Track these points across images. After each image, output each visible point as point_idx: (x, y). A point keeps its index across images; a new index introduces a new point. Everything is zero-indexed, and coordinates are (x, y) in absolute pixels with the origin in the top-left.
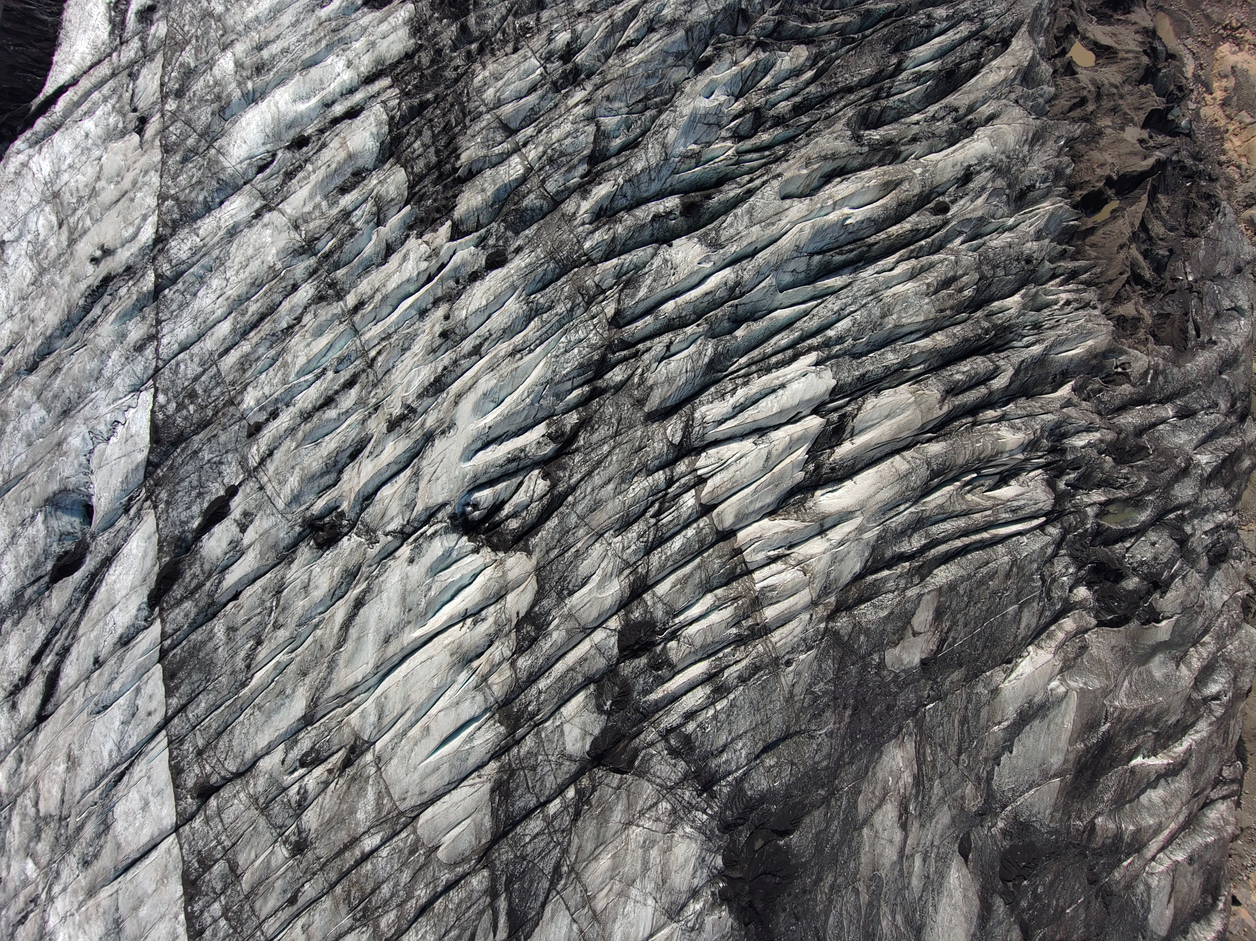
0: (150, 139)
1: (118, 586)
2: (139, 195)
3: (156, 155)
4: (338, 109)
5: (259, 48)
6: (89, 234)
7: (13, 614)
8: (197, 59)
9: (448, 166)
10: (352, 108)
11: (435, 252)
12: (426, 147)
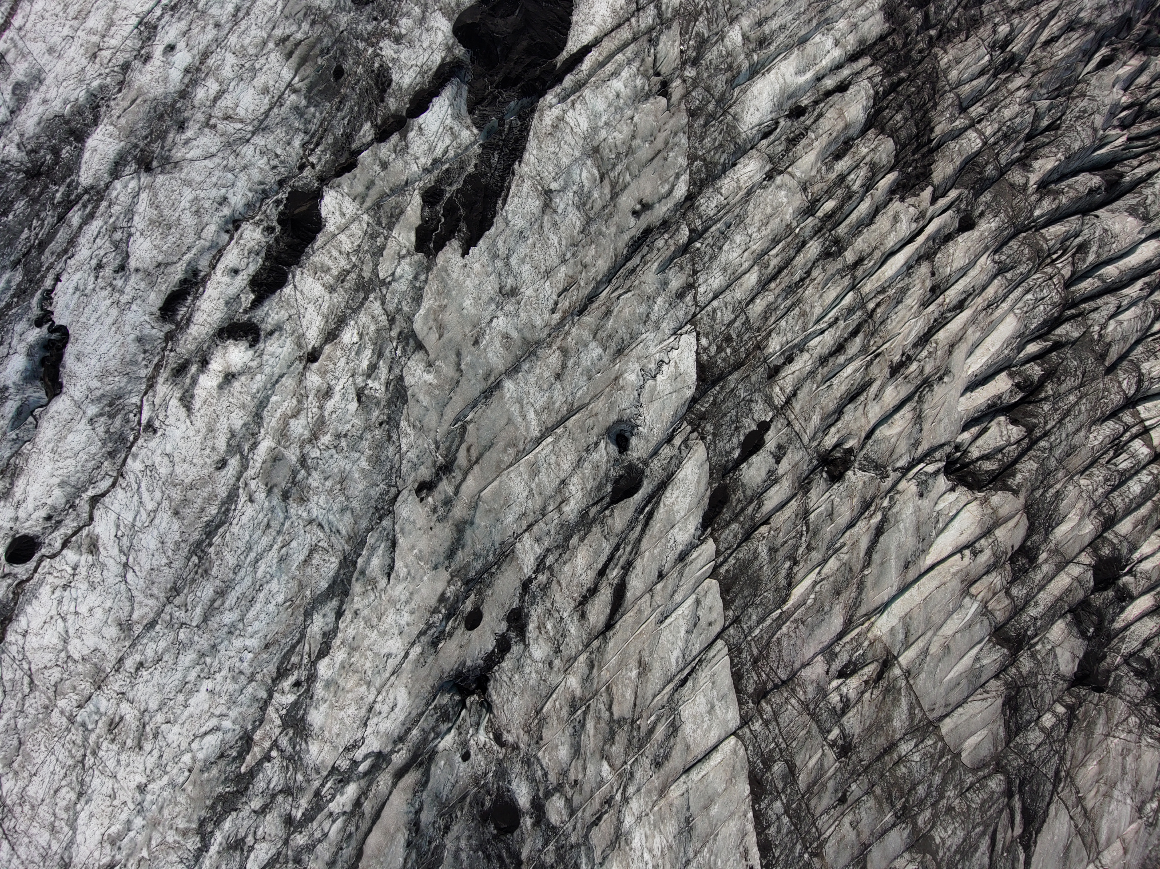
0: (676, 103)
1: (676, 507)
2: (671, 154)
3: (684, 119)
4: (829, 83)
5: (759, 24)
6: (629, 188)
7: (579, 531)
8: (710, 30)
9: (926, 137)
10: (842, 82)
11: (922, 215)
12: (906, 119)
